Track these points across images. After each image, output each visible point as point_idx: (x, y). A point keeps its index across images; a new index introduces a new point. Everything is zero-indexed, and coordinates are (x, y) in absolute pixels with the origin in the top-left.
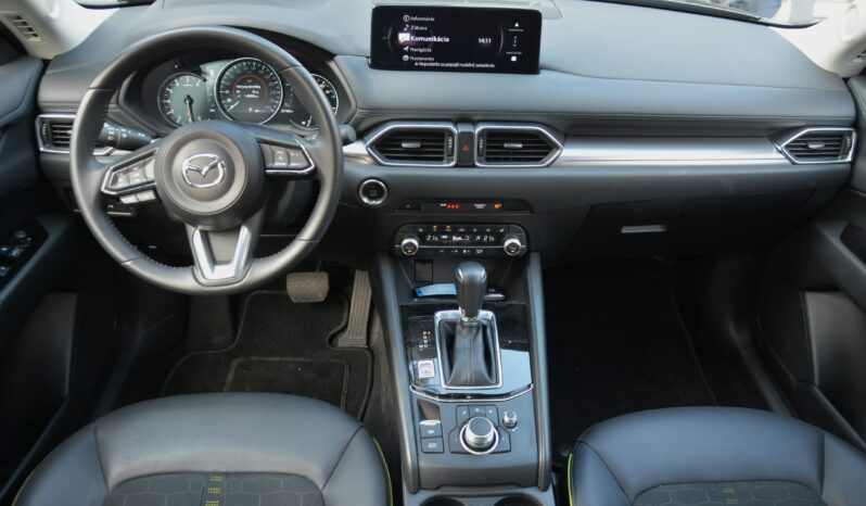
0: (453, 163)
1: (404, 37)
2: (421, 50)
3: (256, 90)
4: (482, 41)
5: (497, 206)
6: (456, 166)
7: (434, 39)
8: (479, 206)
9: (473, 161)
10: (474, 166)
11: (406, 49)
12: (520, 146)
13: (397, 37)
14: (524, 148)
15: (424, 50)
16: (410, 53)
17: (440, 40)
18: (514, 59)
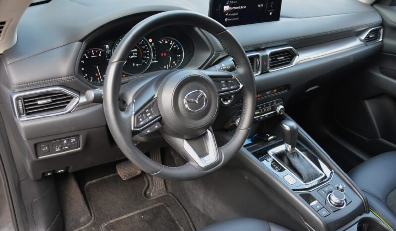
0: (259, 72)
1: (226, 8)
2: (233, 15)
3: (135, 52)
4: (259, 6)
5: (275, 91)
6: (261, 74)
7: (239, 8)
8: (268, 93)
9: (267, 69)
10: (268, 72)
11: (227, 15)
12: (283, 58)
13: (223, 9)
14: (285, 58)
15: (235, 14)
16: (228, 17)
17: (242, 8)
18: (271, 14)
